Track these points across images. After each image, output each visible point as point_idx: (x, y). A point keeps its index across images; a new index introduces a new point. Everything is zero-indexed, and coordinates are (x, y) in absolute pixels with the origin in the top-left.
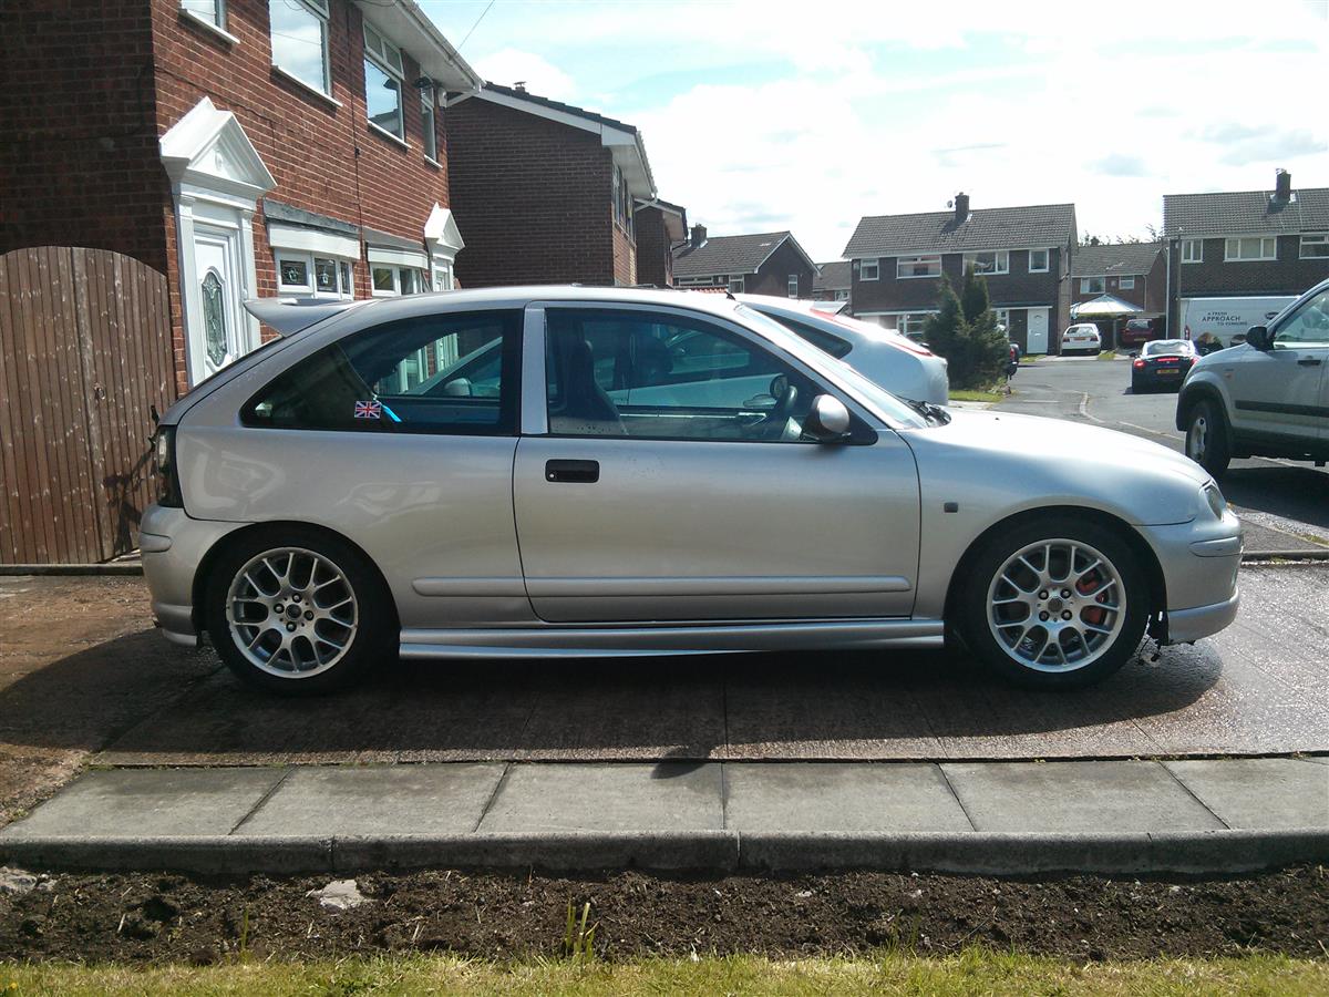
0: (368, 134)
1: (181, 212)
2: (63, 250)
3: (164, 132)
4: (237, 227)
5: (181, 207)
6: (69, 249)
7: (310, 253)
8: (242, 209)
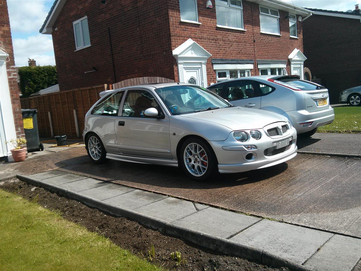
0: (261, 35)
1: (179, 66)
2: (141, 78)
3: (174, 49)
4: (201, 67)
5: (179, 65)
6: (143, 78)
7: (228, 70)
8: (201, 63)
